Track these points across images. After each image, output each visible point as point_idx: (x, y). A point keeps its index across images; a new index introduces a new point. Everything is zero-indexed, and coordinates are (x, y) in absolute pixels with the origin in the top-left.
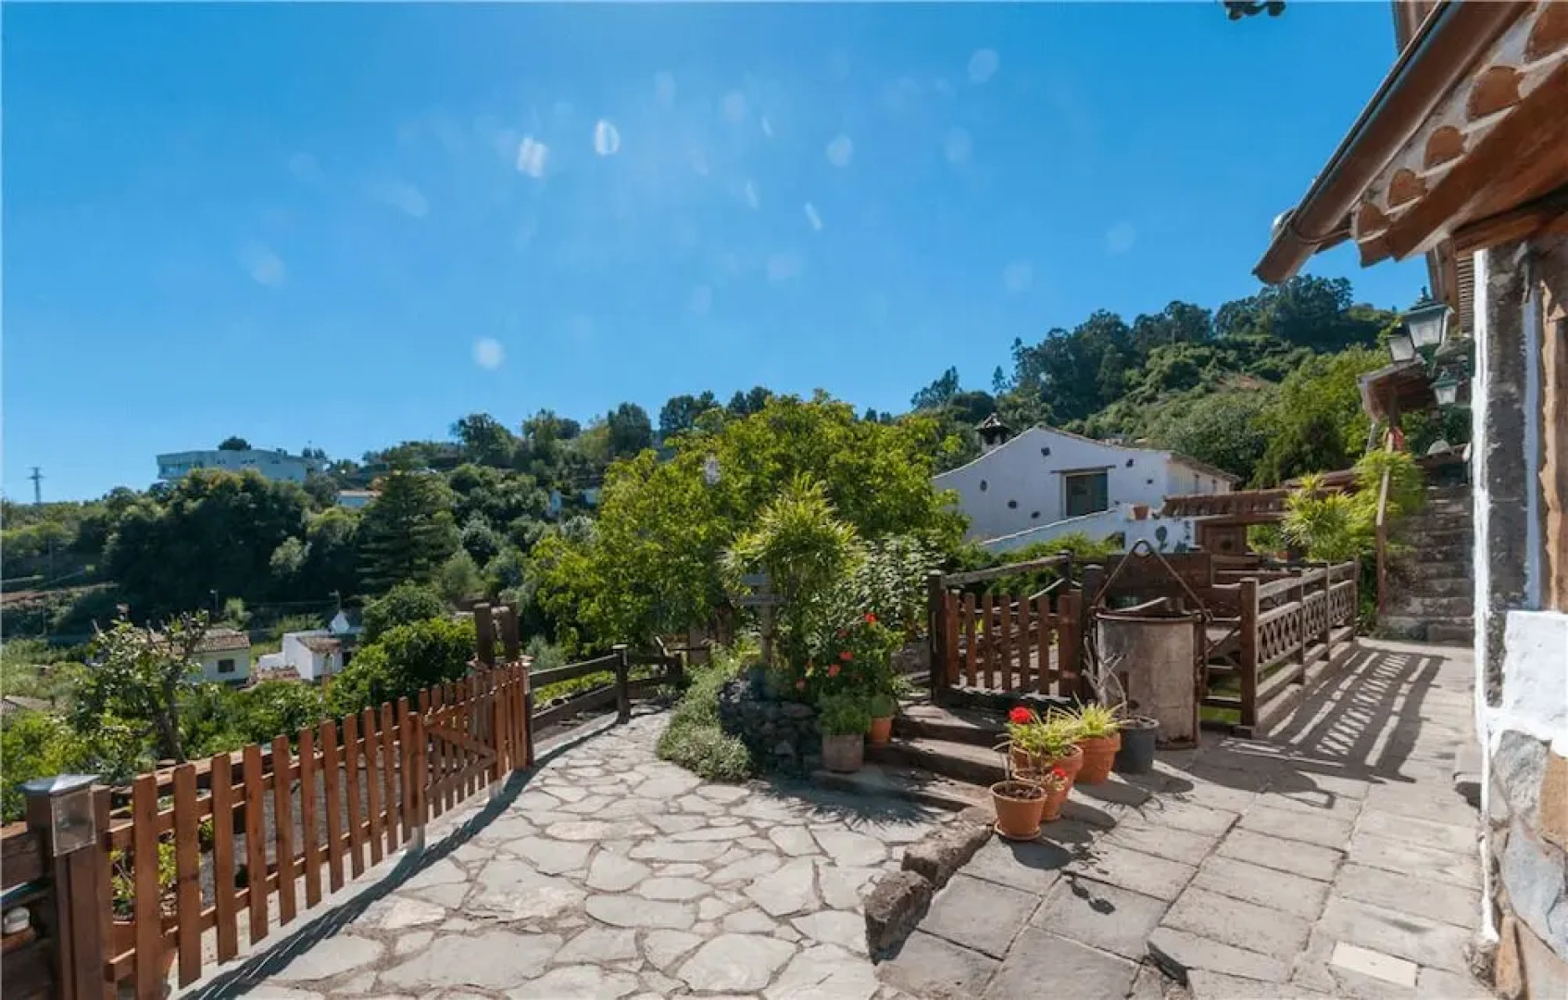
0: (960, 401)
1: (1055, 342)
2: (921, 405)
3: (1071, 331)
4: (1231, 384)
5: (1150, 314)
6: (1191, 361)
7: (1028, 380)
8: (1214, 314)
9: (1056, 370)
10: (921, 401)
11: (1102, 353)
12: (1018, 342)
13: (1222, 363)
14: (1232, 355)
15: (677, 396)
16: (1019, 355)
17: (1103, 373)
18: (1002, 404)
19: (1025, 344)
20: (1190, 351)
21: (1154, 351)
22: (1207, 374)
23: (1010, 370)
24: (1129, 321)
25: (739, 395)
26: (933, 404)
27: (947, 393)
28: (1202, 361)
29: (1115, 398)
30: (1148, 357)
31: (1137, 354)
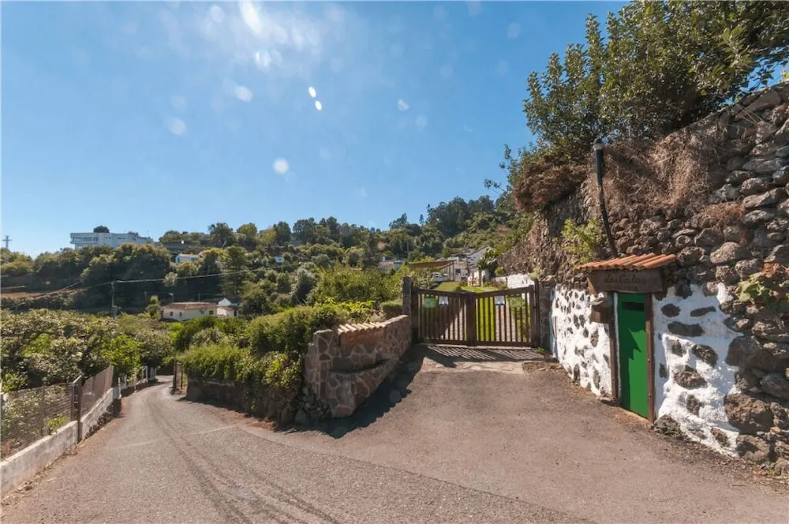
0: (409, 227)
1: (441, 207)
2: (393, 228)
3: (448, 204)
4: (499, 229)
5: (474, 200)
6: (486, 219)
7: (432, 220)
8: (495, 201)
9: (442, 218)
10: (393, 226)
11: (458, 213)
12: (429, 206)
13: (497, 220)
14: (500, 218)
15: (302, 219)
16: (429, 211)
17: (459, 221)
18: (423, 229)
19: (431, 207)
20: (487, 216)
21: (476, 214)
22: (492, 224)
23: (426, 217)
24: (467, 201)
25: (323, 219)
26: (397, 227)
27: (403, 223)
28: (490, 219)
29: (463, 230)
30: (474, 216)
31: (470, 214)
